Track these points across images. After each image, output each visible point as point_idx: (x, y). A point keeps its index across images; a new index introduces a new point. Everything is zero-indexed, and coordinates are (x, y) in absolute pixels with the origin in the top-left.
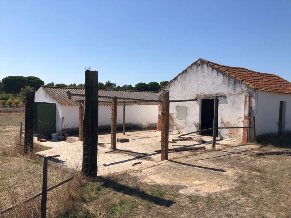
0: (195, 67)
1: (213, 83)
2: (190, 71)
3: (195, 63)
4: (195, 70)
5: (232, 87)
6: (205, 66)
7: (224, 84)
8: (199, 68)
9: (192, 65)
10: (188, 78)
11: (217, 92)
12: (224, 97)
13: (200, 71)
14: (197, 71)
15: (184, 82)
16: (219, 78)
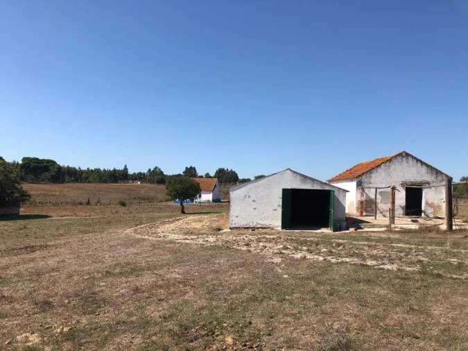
0: (399, 158)
1: (418, 173)
2: (395, 161)
3: (400, 155)
4: (400, 160)
5: (434, 176)
6: (410, 158)
7: (427, 173)
8: (404, 159)
9: (397, 155)
10: (392, 167)
11: (421, 179)
12: (428, 183)
13: (405, 161)
14: (402, 161)
15: (387, 170)
16: (423, 169)
